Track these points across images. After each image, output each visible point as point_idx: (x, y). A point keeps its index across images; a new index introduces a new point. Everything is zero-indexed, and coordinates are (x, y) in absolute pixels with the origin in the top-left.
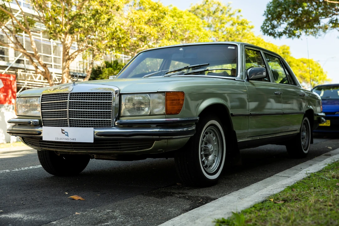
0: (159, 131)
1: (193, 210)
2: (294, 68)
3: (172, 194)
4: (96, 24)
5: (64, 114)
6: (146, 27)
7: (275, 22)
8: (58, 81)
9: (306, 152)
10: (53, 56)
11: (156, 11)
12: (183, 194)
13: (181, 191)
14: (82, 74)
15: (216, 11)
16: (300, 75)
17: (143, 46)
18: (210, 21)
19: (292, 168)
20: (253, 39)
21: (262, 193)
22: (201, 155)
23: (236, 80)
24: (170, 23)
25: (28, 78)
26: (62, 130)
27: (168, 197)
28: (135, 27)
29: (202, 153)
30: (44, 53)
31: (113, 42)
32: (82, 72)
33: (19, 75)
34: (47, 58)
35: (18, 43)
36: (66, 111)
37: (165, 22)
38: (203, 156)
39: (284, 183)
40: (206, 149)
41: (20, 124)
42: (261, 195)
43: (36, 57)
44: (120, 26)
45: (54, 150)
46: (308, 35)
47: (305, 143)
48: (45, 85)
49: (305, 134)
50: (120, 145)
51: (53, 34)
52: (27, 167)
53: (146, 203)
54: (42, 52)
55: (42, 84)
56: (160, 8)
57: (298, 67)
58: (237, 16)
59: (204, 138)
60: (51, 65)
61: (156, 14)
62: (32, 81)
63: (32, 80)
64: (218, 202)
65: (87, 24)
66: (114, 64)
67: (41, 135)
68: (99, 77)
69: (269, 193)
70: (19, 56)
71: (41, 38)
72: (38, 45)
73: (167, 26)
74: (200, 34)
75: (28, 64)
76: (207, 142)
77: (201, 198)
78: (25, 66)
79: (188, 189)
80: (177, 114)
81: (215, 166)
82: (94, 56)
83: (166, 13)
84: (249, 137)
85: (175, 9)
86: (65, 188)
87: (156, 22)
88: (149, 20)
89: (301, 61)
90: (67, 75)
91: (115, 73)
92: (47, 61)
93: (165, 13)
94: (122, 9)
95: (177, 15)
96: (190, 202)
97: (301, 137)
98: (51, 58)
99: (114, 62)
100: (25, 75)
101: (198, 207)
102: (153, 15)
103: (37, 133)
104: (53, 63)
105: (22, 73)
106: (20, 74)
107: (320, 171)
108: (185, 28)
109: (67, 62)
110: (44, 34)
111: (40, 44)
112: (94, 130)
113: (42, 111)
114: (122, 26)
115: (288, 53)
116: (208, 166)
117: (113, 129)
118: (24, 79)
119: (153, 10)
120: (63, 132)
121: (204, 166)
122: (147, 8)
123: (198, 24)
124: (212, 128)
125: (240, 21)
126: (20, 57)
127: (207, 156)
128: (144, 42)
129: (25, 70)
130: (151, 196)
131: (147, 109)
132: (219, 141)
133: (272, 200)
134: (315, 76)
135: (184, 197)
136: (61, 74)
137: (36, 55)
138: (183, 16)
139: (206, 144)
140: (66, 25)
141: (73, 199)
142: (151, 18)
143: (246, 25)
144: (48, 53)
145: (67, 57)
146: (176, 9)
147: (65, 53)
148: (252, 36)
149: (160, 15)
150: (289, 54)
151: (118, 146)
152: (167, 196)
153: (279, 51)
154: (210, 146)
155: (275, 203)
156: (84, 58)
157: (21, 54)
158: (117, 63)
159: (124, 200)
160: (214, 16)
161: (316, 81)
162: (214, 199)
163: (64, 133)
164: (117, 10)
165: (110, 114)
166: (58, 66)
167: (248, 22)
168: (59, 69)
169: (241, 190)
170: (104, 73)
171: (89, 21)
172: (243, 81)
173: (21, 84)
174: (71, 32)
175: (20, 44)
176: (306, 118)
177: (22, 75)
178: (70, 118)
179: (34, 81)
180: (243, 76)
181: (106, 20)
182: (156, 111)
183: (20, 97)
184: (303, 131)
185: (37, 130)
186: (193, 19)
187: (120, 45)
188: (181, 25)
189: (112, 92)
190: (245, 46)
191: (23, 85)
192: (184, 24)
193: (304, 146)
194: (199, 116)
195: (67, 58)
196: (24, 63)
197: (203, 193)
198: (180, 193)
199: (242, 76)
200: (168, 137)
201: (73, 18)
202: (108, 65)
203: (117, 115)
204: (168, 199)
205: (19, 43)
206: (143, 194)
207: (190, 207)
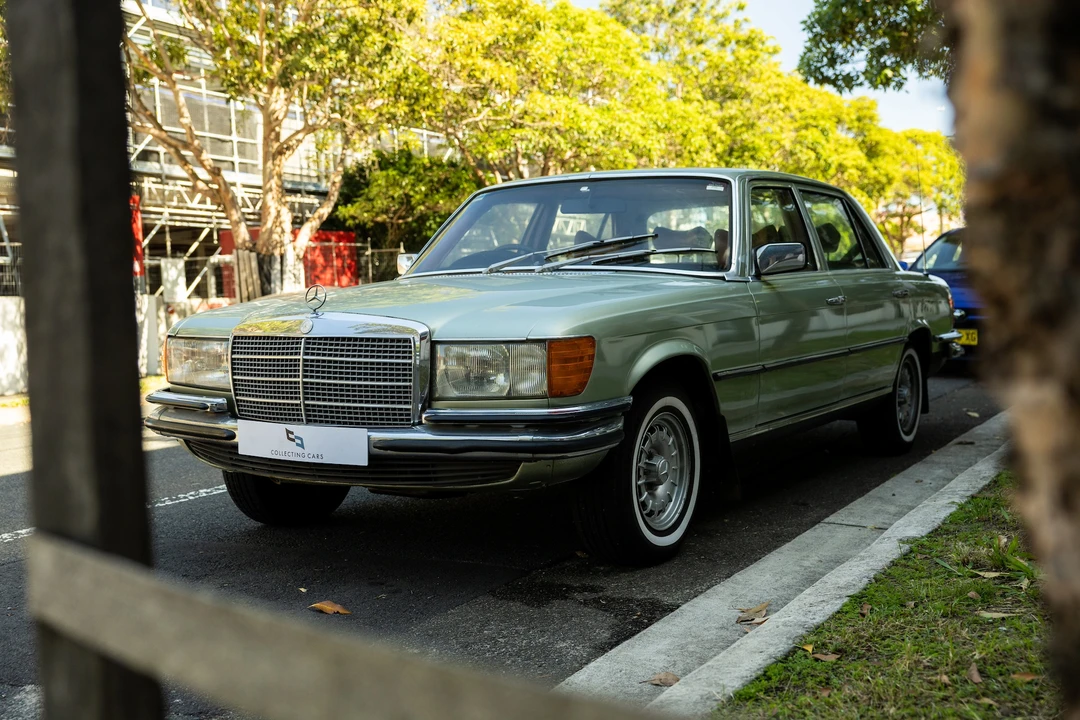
0: (532, 441)
1: (619, 647)
2: (888, 159)
3: (566, 591)
4: (351, 59)
5: (290, 390)
6: (488, 64)
7: (839, 49)
8: (252, 207)
9: (908, 439)
10: (235, 138)
11: (514, 19)
12: (593, 589)
13: (588, 582)
14: (315, 185)
15: (677, 8)
16: (904, 176)
17: (479, 112)
18: (661, 36)
19: (870, 493)
20: (778, 85)
21: (787, 619)
22: (639, 487)
23: (728, 281)
24: (551, 52)
25: (172, 201)
26: (289, 432)
27: (556, 602)
28: (457, 65)
29: (639, 483)
30: (210, 131)
31: (399, 105)
32: (315, 181)
33: (146, 191)
34: (220, 143)
35: (142, 111)
36: (295, 383)
37: (538, 49)
38: (643, 488)
39: (842, 582)
40: (650, 471)
41: (179, 408)
42: (785, 625)
43: (192, 147)
44: (417, 63)
45: (268, 475)
46: (926, 77)
47: (908, 415)
48: (217, 218)
49: (906, 392)
50: (435, 472)
51: (235, 85)
52: (193, 493)
53: (502, 621)
54: (207, 127)
55: (209, 214)
56: (525, 11)
57: (899, 158)
58: (736, 21)
59: (644, 445)
60: (233, 163)
61: (514, 26)
62: (182, 208)
63: (181, 205)
64: (679, 619)
65: (330, 64)
66: (400, 158)
67: (235, 440)
68: (360, 196)
69: (803, 619)
70: (147, 141)
71: (204, 91)
72: (195, 108)
73: (544, 59)
74: (633, 75)
75: (170, 161)
76: (652, 451)
77: (637, 606)
78: (162, 168)
79: (607, 574)
80: (577, 392)
81: (672, 510)
82: (347, 141)
83: (542, 24)
84: (760, 425)
85: (564, 7)
86: (299, 572)
87: (514, 48)
88: (497, 42)
89: (908, 138)
90: (275, 196)
91: (404, 184)
92: (220, 151)
93: (538, 25)
94: (422, 16)
95: (569, 22)
96: (610, 619)
97: (897, 400)
98: (230, 144)
99: (401, 151)
100: (164, 191)
101: (633, 634)
102: (505, 31)
103: (225, 435)
104: (236, 159)
105: (154, 187)
106: (150, 189)
107: (936, 530)
108: (593, 58)
109: (277, 162)
110: (212, 82)
111: (202, 107)
112: (369, 434)
113: (235, 377)
114: (421, 63)
115: (871, 118)
116: (656, 513)
117: (417, 432)
118: (159, 202)
119: (505, 15)
120: (291, 436)
121: (645, 512)
122: (489, 10)
123: (629, 48)
124: (665, 417)
125: (743, 34)
126: (148, 145)
127: (651, 487)
128: (481, 99)
129: (162, 178)
130: (513, 600)
131: (501, 379)
132: (684, 447)
133: (810, 648)
134: (944, 179)
135: (596, 601)
136: (260, 188)
137: (191, 144)
138: (585, 27)
139: (650, 456)
140: (270, 60)
141: (321, 611)
142: (499, 37)
143: (760, 46)
144: (222, 133)
145: (276, 145)
146: (566, 8)
147: (270, 134)
148: (774, 76)
149: (525, 29)
150: (875, 123)
151: (428, 472)
152: (553, 598)
153: (848, 114)
154: (659, 462)
155: (817, 660)
156: (320, 147)
157: (149, 138)
158: (409, 156)
159: (446, 612)
160: (671, 20)
161: (948, 192)
162: (672, 608)
163: (293, 440)
164: (409, 21)
165: (406, 392)
166: (249, 167)
167: (764, 39)
168: (253, 173)
169: (737, 576)
170: (375, 184)
171: (333, 56)
172: (746, 282)
173: (153, 216)
174: (285, 80)
175: (148, 113)
176: (911, 352)
177: (154, 191)
178: (306, 402)
179: (188, 208)
180: (745, 266)
181: (378, 47)
182: (524, 387)
183: (175, 337)
184: (903, 383)
185: (222, 425)
186: (615, 35)
187: (416, 113)
188: (580, 52)
189: (411, 337)
190: (750, 181)
191: (159, 219)
192: (590, 49)
193: (904, 423)
194: (632, 394)
195: (277, 150)
196: (158, 161)
197: (640, 587)
198: (584, 589)
199: (743, 266)
200: (554, 455)
201: (290, 45)
202: (384, 162)
203: (426, 391)
204: (555, 608)
205: (146, 109)
206: (493, 593)
207: (612, 636)
